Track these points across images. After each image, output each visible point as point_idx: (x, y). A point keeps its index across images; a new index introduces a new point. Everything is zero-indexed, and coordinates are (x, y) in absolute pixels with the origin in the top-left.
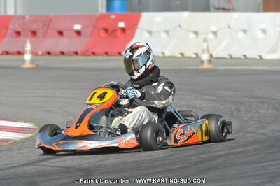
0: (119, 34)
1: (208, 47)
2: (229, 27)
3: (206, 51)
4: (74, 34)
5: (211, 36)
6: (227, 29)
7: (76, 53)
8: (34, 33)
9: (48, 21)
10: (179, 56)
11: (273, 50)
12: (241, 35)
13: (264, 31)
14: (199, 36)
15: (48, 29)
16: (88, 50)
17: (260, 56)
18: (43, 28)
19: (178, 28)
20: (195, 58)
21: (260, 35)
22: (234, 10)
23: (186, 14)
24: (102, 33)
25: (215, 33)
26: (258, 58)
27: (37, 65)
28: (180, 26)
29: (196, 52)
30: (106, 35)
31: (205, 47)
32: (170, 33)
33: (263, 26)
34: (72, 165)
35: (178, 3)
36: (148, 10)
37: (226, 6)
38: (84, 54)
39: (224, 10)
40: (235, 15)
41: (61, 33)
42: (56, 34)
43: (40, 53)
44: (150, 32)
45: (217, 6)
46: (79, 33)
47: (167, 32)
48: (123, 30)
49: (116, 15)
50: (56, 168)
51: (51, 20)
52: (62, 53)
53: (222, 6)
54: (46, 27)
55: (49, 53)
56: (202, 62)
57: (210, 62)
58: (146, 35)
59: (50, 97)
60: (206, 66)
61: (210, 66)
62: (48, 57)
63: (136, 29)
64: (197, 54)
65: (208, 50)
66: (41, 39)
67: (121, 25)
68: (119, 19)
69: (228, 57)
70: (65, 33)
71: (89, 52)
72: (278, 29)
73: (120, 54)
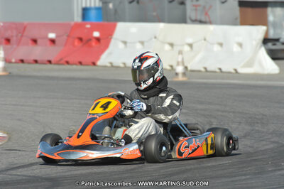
0: (94, 43)
1: (183, 59)
2: (205, 40)
3: (180, 63)
4: (48, 43)
5: (187, 48)
6: (203, 41)
7: (50, 62)
8: (8, 41)
9: (22, 29)
11: (249, 64)
12: (216, 48)
13: (240, 45)
14: (175, 47)
15: (22, 36)
16: (61, 59)
17: (236, 70)
18: (17, 36)
19: (154, 39)
20: (170, 70)
21: (236, 48)
22: (210, 23)
23: (162, 25)
24: (76, 43)
25: (191, 45)
26: (233, 71)
27: (10, 73)
28: (155, 38)
29: (171, 64)
30: (81, 44)
31: (180, 60)
32: (146, 44)
33: (240, 39)
34: (40, 175)
35: (155, 14)
36: (124, 20)
37: (203, 19)
38: (58, 63)
39: (201, 22)
40: (211, 27)
41: (35, 41)
42: (30, 42)
43: (13, 61)
44: (125, 43)
45: (194, 18)
46: (53, 41)
47: (142, 43)
48: (98, 39)
49: (91, 24)
50: (24, 178)
51: (25, 28)
52: (36, 62)
53: (199, 18)
54: (20, 35)
55: (22, 61)
56: (177, 74)
57: (184, 74)
58: (121, 46)
59: (22, 105)
60: (181, 78)
61: (185, 79)
62: (21, 65)
63: (111, 39)
64: (172, 66)
65: (183, 62)
66: (15, 46)
67: (96, 34)
68: (94, 28)
69: (203, 70)
70: (39, 41)
71: (63, 61)
72: (254, 43)
73: (94, 64)
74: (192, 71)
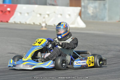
0: (7, 13)
2: (55, 12)
10: (33, 24)
11: (73, 23)
12: (59, 16)
13: (69, 15)
14: (42, 15)
22: (57, 5)
23: (36, 6)
25: (48, 15)
28: (34, 11)
29: (40, 22)
30: (2, 13)
33: (69, 13)
35: (33, 1)
36: (20, 3)
37: (54, 3)
39: (53, 5)
40: (57, 7)
44: (21, 13)
45: (50, 3)
47: (28, 13)
48: (9, 12)
49: (7, 5)
53: (52, 3)
56: (42, 27)
57: (45, 27)
58: (19, 14)
60: (44, 29)
61: (46, 29)
63: (15, 11)
64: (40, 24)
65: (45, 22)
67: (9, 9)
68: (8, 7)
69: (53, 25)
72: (75, 14)
73: (7, 22)
74: (49, 26)
